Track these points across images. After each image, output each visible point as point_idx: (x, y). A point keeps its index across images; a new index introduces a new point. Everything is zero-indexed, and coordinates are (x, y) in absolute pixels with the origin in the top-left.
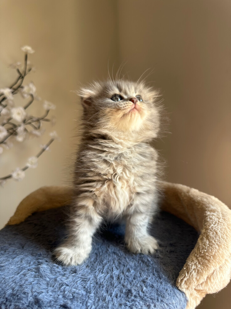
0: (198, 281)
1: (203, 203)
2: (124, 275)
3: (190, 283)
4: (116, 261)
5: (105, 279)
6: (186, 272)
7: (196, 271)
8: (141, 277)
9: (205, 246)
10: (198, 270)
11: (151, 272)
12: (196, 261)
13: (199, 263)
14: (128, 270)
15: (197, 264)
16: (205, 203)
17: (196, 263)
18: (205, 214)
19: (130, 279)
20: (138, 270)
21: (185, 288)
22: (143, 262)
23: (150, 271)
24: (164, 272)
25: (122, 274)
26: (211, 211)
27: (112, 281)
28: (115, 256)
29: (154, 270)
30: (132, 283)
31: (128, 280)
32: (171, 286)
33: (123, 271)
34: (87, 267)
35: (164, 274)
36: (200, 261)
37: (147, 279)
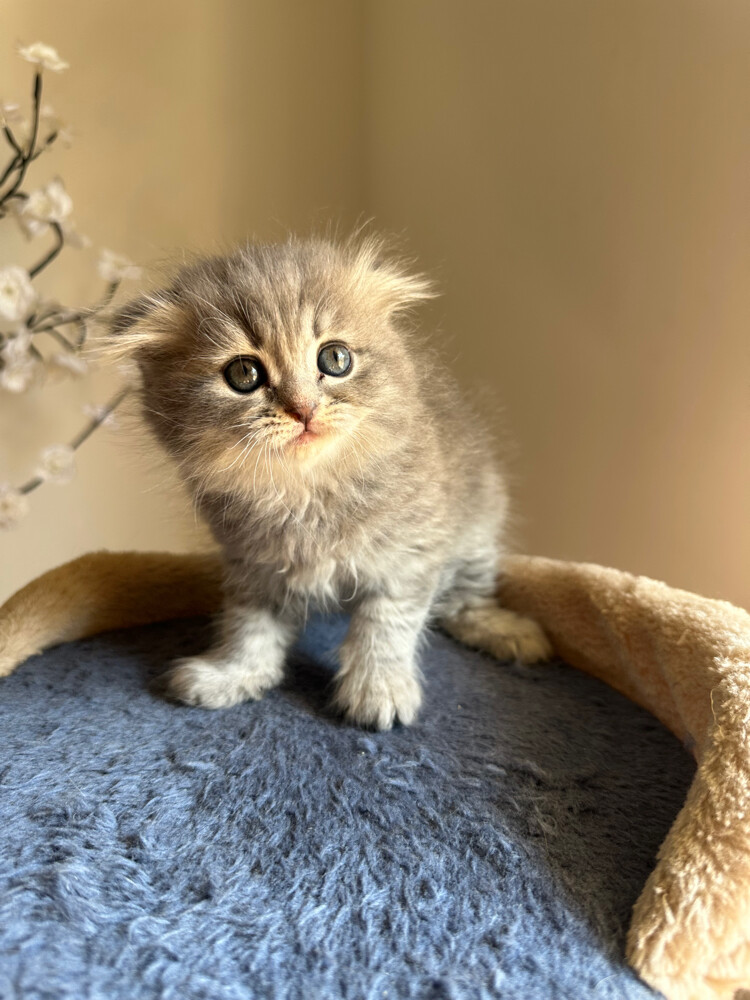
0: (718, 941)
1: (696, 625)
2: (410, 912)
3: (687, 954)
4: (369, 848)
5: (329, 930)
6: (665, 904)
7: (710, 901)
8: (480, 919)
9: (736, 795)
10: (717, 899)
11: (517, 900)
12: (702, 860)
13: (719, 868)
14: (425, 890)
15: (710, 869)
16: (704, 626)
17: (705, 867)
18: (711, 669)
19: (437, 930)
20: (463, 888)
21: (669, 975)
22: (481, 852)
23: (514, 892)
24: (570, 897)
25: (398, 907)
26: (735, 656)
27: (359, 938)
28: (367, 827)
29: (529, 890)
30: (446, 951)
31: (426, 933)
32: (605, 965)
33: (403, 892)
34: (252, 871)
35: (569, 909)
36: (720, 857)
37: (505, 930)
